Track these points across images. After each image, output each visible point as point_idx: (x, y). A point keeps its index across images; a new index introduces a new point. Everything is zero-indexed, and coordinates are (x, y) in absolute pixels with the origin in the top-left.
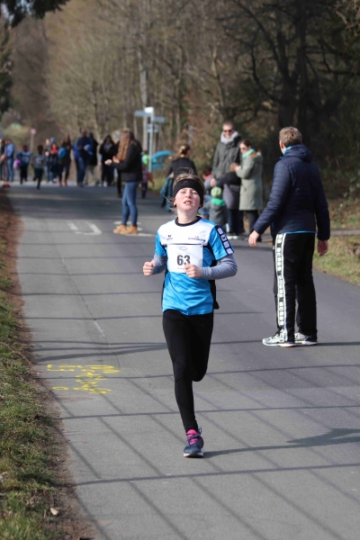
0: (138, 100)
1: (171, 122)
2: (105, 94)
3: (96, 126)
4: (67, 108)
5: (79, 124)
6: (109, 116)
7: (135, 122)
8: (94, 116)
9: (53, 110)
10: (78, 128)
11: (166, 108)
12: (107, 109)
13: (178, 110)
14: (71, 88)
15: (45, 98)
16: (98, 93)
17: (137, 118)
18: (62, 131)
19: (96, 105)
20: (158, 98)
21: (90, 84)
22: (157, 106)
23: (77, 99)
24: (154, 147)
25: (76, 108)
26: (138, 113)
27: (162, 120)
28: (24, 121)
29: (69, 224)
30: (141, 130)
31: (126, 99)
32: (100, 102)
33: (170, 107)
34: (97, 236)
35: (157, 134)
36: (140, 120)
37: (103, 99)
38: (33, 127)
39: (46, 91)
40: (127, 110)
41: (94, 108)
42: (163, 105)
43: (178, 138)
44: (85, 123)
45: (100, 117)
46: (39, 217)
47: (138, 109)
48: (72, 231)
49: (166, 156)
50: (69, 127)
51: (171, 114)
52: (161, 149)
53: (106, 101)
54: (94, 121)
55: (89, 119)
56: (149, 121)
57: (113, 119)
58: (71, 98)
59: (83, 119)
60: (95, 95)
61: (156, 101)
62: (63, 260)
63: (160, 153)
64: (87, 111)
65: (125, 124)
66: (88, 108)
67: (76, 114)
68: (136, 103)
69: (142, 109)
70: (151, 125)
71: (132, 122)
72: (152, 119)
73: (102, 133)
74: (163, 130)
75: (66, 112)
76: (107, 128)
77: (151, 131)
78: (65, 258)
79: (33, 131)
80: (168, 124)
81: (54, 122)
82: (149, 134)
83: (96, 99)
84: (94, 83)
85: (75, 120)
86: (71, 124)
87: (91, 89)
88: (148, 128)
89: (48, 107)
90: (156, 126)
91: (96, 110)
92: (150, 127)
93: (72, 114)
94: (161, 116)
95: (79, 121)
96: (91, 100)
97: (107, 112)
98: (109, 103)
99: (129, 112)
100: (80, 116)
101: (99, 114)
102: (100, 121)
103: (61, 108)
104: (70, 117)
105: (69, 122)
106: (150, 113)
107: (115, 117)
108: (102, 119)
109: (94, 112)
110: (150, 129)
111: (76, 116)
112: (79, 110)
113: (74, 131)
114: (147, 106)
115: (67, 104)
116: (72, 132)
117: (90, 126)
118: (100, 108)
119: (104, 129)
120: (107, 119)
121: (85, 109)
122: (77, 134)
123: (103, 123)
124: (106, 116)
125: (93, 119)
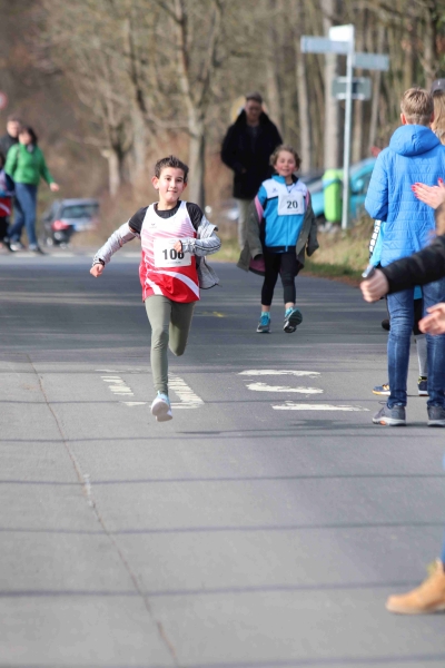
0: (309, 5)
1: (407, 69)
3: (184, 84)
4: (98, 29)
5: (135, 77)
6: (222, 52)
7: (300, 70)
8: (180, 55)
9: (55, 39)
10: (132, 90)
11: (392, 25)
12: (217, 30)
13: (430, 30)
17: (305, 55)
18: (82, 97)
19: (183, 22)
22: (365, 22)
24: (357, 144)
25: (125, 28)
26: (308, 44)
27: (379, 63)
29: (107, 379)
30: (316, 95)
32: (195, 12)
33: (407, 23)
34: (191, 413)
35: (367, 105)
36: (315, 63)
40: (275, 36)
41: (178, 30)
42: (384, 16)
44: (150, 71)
45: (195, 56)
46: (17, 359)
47: (311, 33)
48: (116, 401)
50: (105, 88)
51: (406, 46)
53: (213, 5)
54: (181, 68)
55: (164, 61)
56: (341, 70)
57: (233, 60)
59: (144, 62)
61: (363, 5)
62: (88, 487)
64: (156, 38)
66: (160, 31)
67: (127, 48)
68: (303, 15)
69: (322, 32)
70: (348, 79)
71: (292, 69)
72: (350, 63)
73: (203, 104)
74: (383, 91)
75: (96, 43)
76: (215, 89)
77: (347, 96)
78: (93, 483)
80: (400, 75)
81: (59, 72)
82: (341, 105)
83: (183, 4)
85: (121, 66)
86: (112, 80)
88: (342, 88)
89: (42, 27)
90: (362, 80)
91: (185, 33)
92: (345, 84)
93: (113, 48)
94: (375, 51)
95: (134, 68)
96: (170, 5)
97: (216, 42)
98: (222, 14)
99: (281, 41)
100: (136, 53)
101: (192, 47)
102: (195, 69)
103: (79, 29)
104: (108, 59)
105: (106, 70)
106: (344, 43)
107: (240, 55)
108: (202, 65)
109: (180, 43)
110: (344, 91)
111: (124, 54)
112: (135, 35)
113: (121, 100)
114: (336, 23)
115: (98, 16)
116: (115, 103)
117: (166, 83)
118: (195, 29)
119: (211, 93)
120: (216, 64)
121: (150, 32)
122: (130, 107)
123: (204, 75)
124: (215, 53)
125: (177, 61)
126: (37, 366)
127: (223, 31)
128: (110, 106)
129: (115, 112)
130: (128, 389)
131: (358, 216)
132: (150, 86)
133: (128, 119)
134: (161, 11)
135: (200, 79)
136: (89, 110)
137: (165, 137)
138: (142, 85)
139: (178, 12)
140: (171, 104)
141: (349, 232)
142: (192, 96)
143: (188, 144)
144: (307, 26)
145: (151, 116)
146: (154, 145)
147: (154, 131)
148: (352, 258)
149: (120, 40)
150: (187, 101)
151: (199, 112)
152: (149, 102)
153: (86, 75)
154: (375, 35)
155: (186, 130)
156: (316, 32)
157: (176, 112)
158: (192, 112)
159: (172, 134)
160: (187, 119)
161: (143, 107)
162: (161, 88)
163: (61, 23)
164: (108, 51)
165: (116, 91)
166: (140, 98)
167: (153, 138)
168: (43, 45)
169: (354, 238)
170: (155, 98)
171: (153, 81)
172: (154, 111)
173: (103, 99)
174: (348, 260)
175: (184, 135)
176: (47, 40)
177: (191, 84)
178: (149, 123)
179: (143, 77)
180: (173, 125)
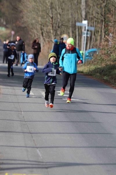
0: (80, 16)
1: (100, 31)
2: (58, 11)
3: (52, 31)
4: (34, 18)
5: (41, 29)
6: (60, 25)
7: (77, 30)
8: (51, 25)
9: (25, 20)
10: (41, 32)
14: (37, 6)
15: (21, 12)
16: (54, 10)
17: (78, 26)
18: (30, 33)
19: (52, 18)
20: (92, 14)
21: (49, 4)
22: (91, 20)
23: (41, 13)
24: (88, 46)
25: (40, 19)
27: (93, 29)
28: (7, 26)
30: (80, 35)
31: (72, 15)
32: (54, 16)
33: (100, 21)
37: (57, 14)
38: (13, 30)
39: (21, 7)
41: (51, 20)
43: (103, 40)
44: (45, 29)
49: (95, 52)
50: (35, 31)
51: (99, 25)
52: (92, 48)
53: (59, 16)
54: (51, 28)
55: (48, 26)
57: (63, 26)
58: (37, 13)
59: (43, 26)
60: (52, 11)
61: (91, 16)
63: (91, 50)
64: (46, 21)
65: (70, 31)
66: (47, 20)
67: (40, 23)
68: (78, 18)
70: (86, 32)
71: (75, 29)
72: (87, 28)
73: (55, 35)
75: (34, 21)
76: (59, 33)
79: (13, 33)
80: (98, 32)
81: (26, 27)
82: (84, 37)
83: (52, 14)
84: (52, 3)
85: (39, 27)
86: (37, 29)
87: (50, 8)
88: (84, 34)
89: (23, 17)
90: (89, 32)
92: (85, 33)
93: (37, 23)
94: (93, 26)
95: (41, 27)
96: (49, 14)
97: (59, 23)
98: (60, 17)
99: (73, 23)
100: (42, 24)
101: (54, 24)
102: (54, 28)
103: (30, 18)
104: (36, 25)
105: (35, 27)
106: (85, 24)
107: (64, 26)
108: (56, 27)
109: (51, 22)
110: (85, 34)
111: (39, 24)
112: (42, 20)
113: (38, 34)
114: (85, 20)
115: (34, 16)
116: (37, 34)
117: (48, 31)
118: (55, 20)
119: (57, 33)
120: (59, 27)
121: (45, 20)
122: (40, 35)
123: (56, 30)
124: (58, 25)
125: (50, 26)
126: (15, 88)
127: (61, 20)
128: (36, 35)
129: (37, 36)
130: (33, 94)
131: (86, 61)
132: (44, 31)
133: (39, 38)
134: (48, 15)
135: (55, 30)
136: (31, 36)
137: (47, 42)
138: (43, 31)
139: (51, 16)
140: (48, 35)
141: (84, 64)
142: (53, 34)
143: (52, 44)
144: (79, 20)
145: (44, 37)
146: (45, 44)
147: (45, 41)
148: (84, 70)
149: (39, 21)
150: (52, 35)
151: (54, 37)
152: (44, 35)
153: (31, 28)
154: (93, 23)
155: (52, 41)
156: (81, 22)
157: (49, 37)
158: (53, 38)
159: (49, 42)
160: (52, 39)
161: (43, 36)
162: (47, 32)
163: (26, 17)
164: (36, 23)
165: (38, 32)
166: (42, 34)
167: (45, 42)
168: (22, 21)
169: (85, 65)
170: (45, 34)
171: (45, 30)
172: (45, 36)
173: (34, 34)
174: (83, 70)
175: (51, 42)
176: (24, 20)
177: (53, 31)
178: (44, 39)
179: (43, 29)
180: (49, 40)
